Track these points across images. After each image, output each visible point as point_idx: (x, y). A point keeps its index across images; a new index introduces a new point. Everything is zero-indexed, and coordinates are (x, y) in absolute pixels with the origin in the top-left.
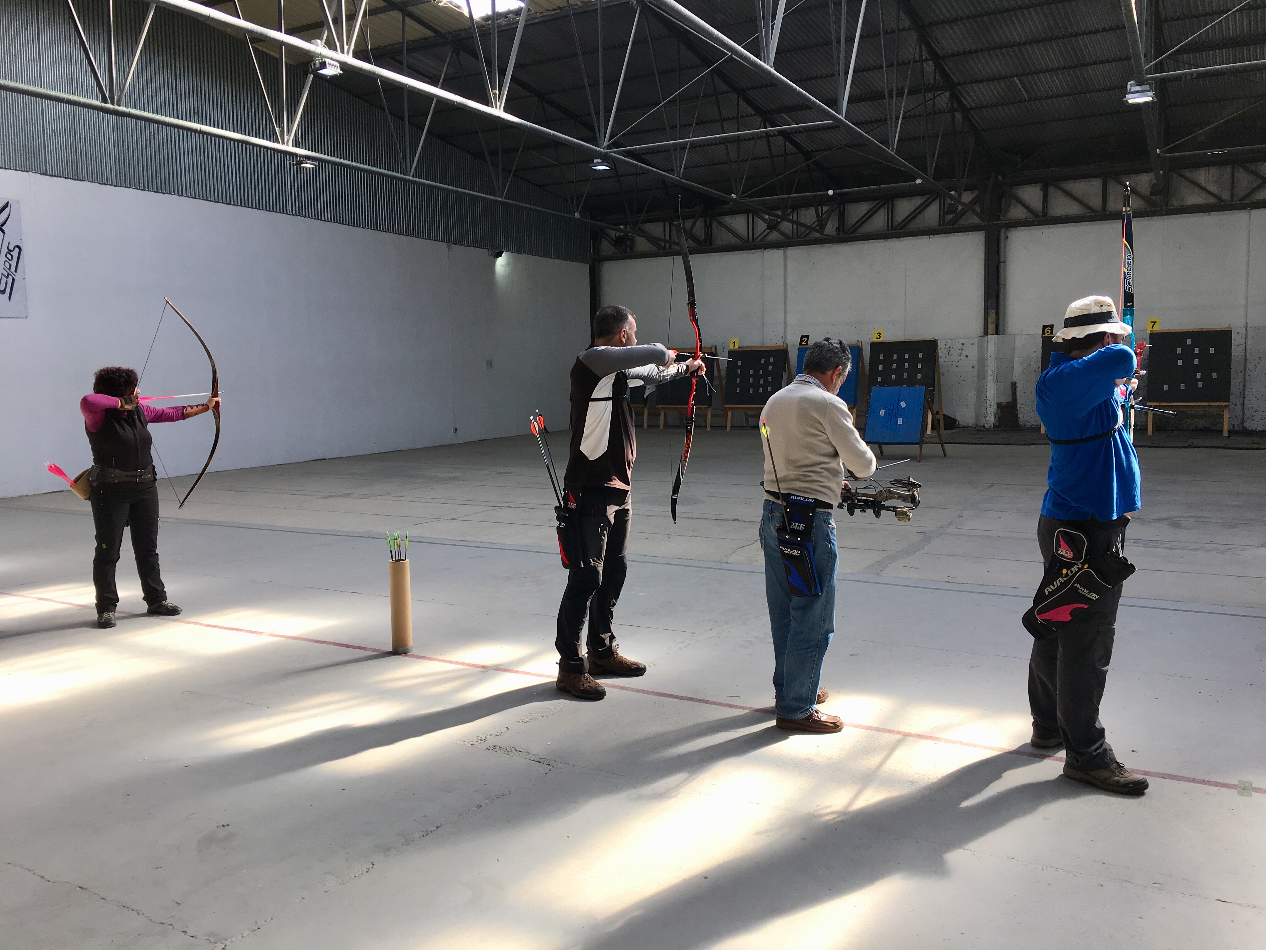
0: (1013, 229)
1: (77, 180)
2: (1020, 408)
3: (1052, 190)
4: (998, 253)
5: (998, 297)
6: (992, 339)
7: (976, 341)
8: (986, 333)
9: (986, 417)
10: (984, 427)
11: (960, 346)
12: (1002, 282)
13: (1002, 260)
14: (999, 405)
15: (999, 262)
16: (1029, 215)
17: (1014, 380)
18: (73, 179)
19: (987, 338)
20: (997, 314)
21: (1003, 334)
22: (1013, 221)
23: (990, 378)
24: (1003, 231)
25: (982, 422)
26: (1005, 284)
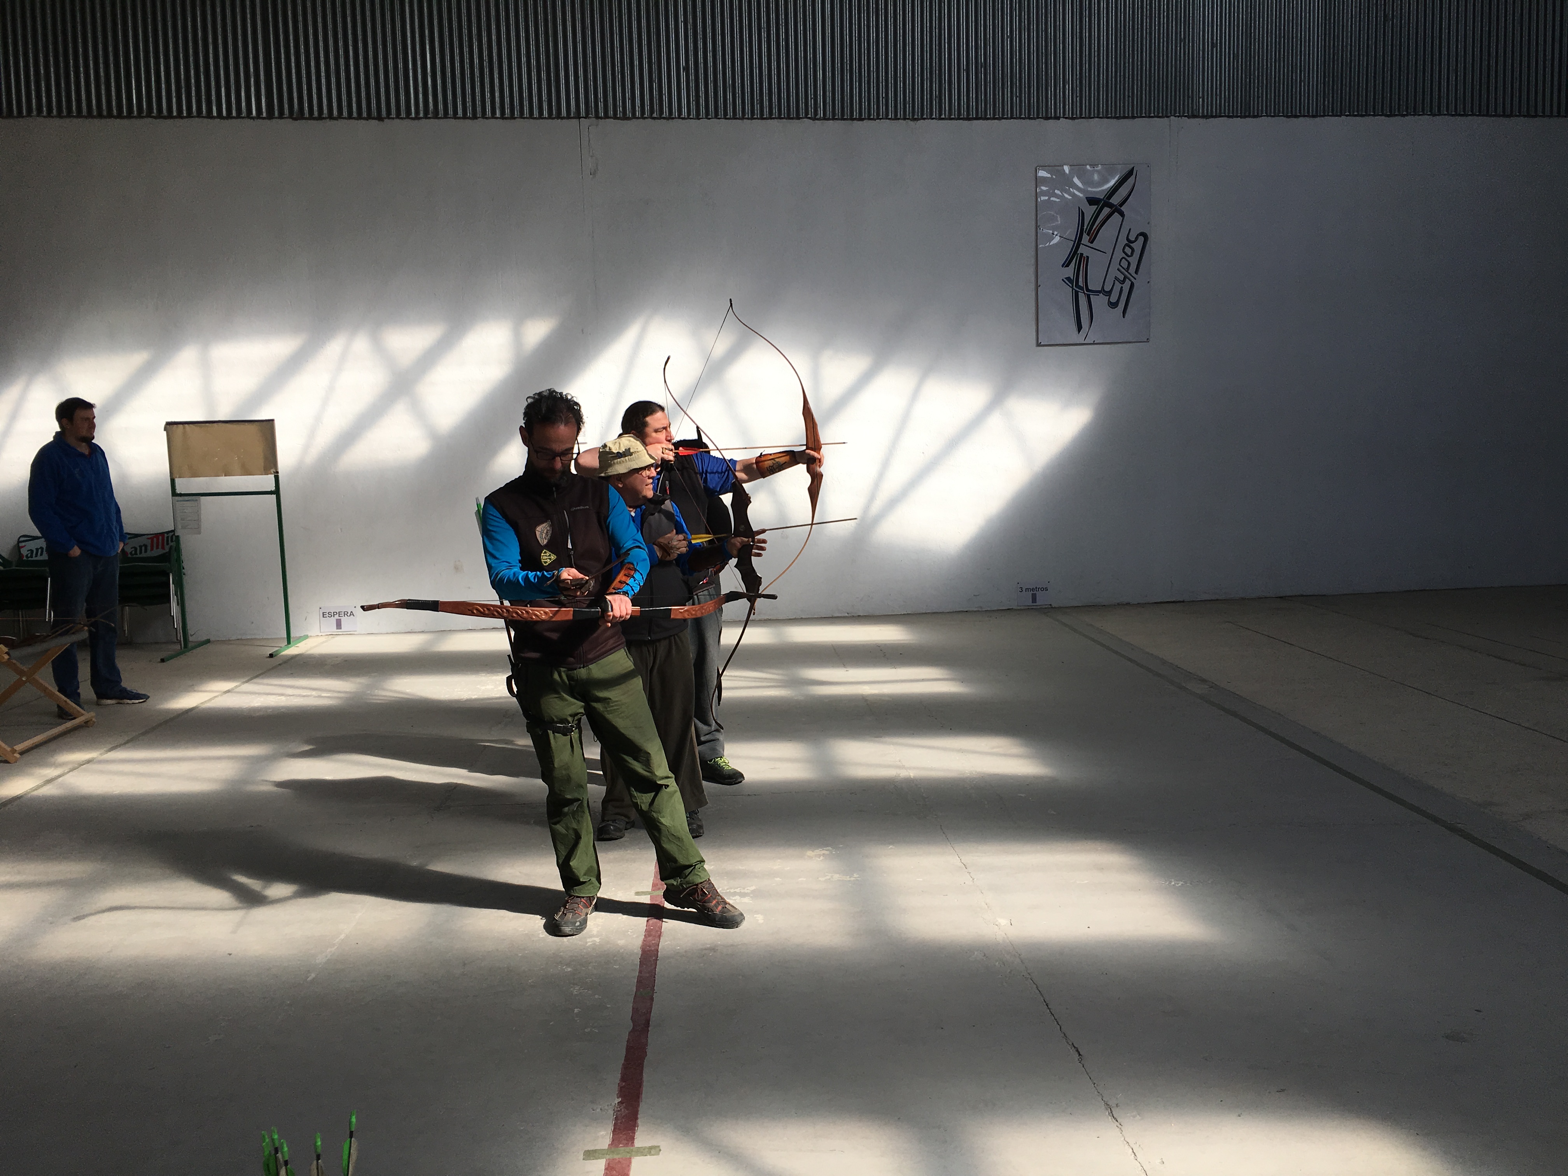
1: (1249, 116)
18: (1241, 117)
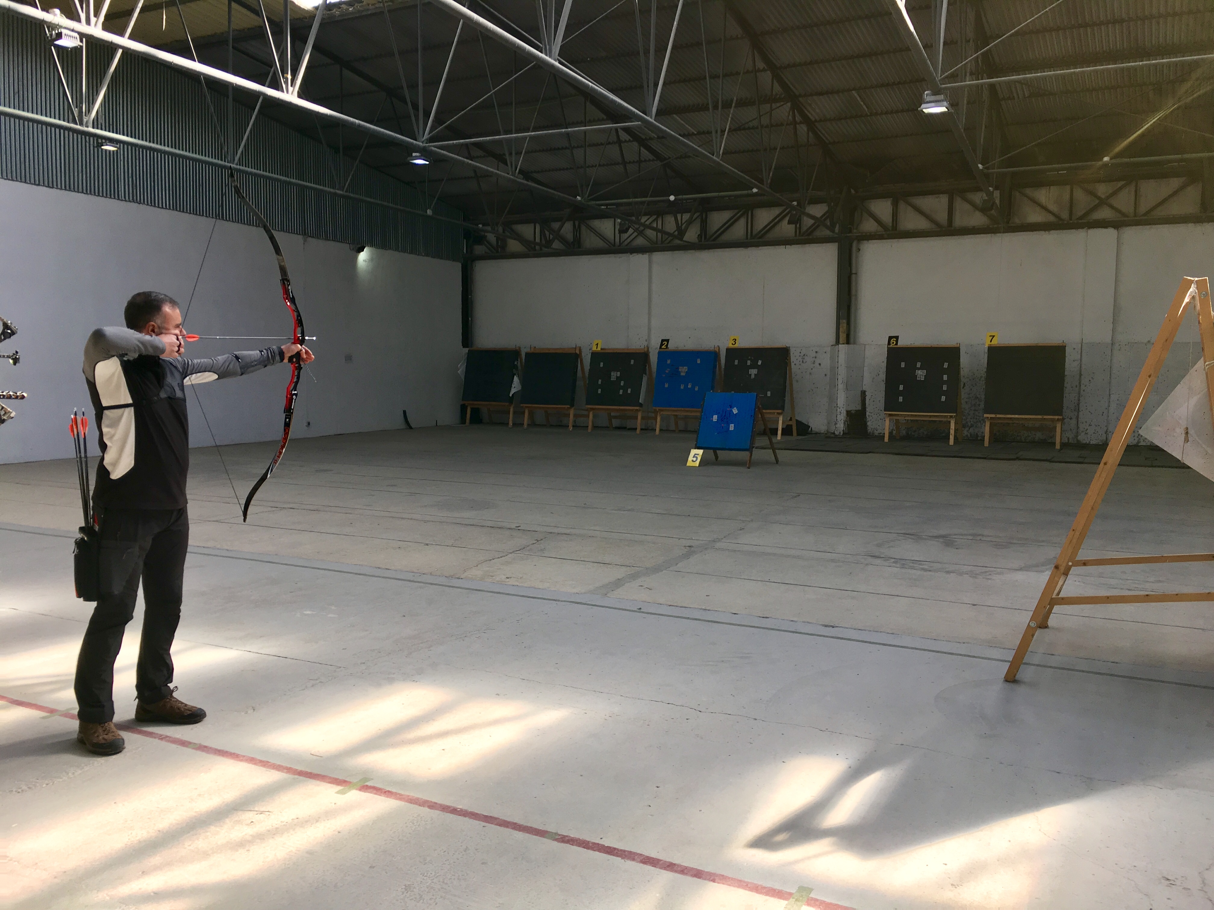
0: (865, 242)
2: (869, 416)
3: (902, 205)
4: (850, 265)
5: (849, 307)
6: (843, 348)
7: (828, 349)
8: (838, 342)
9: (836, 424)
10: (834, 433)
11: (814, 355)
12: (853, 292)
13: (854, 271)
14: (848, 413)
15: (851, 274)
16: (880, 228)
17: (864, 389)
19: (839, 347)
20: (848, 324)
21: (854, 343)
22: (864, 234)
23: (841, 386)
24: (855, 244)
25: (832, 429)
26: (856, 295)
